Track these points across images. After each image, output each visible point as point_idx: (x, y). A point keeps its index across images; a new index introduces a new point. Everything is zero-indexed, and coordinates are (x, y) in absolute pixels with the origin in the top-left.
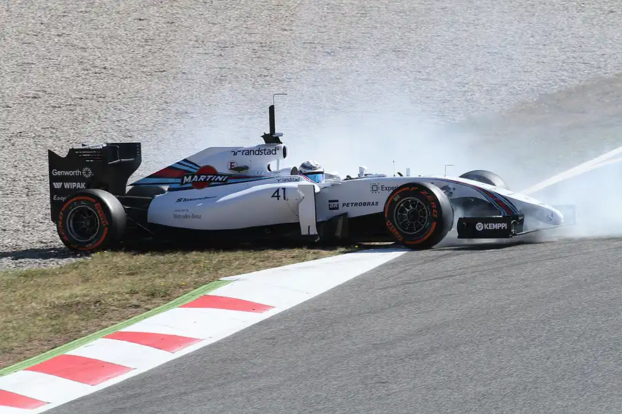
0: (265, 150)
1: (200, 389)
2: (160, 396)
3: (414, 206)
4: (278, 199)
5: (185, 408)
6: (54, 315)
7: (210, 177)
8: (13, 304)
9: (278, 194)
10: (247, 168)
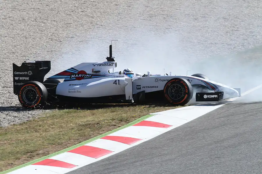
0: (108, 64)
1: (141, 160)
2: (125, 163)
3: (177, 88)
4: (116, 84)
5: (135, 168)
6: (80, 129)
7: (83, 75)
8: (63, 124)
9: (116, 82)
10: (100, 71)
